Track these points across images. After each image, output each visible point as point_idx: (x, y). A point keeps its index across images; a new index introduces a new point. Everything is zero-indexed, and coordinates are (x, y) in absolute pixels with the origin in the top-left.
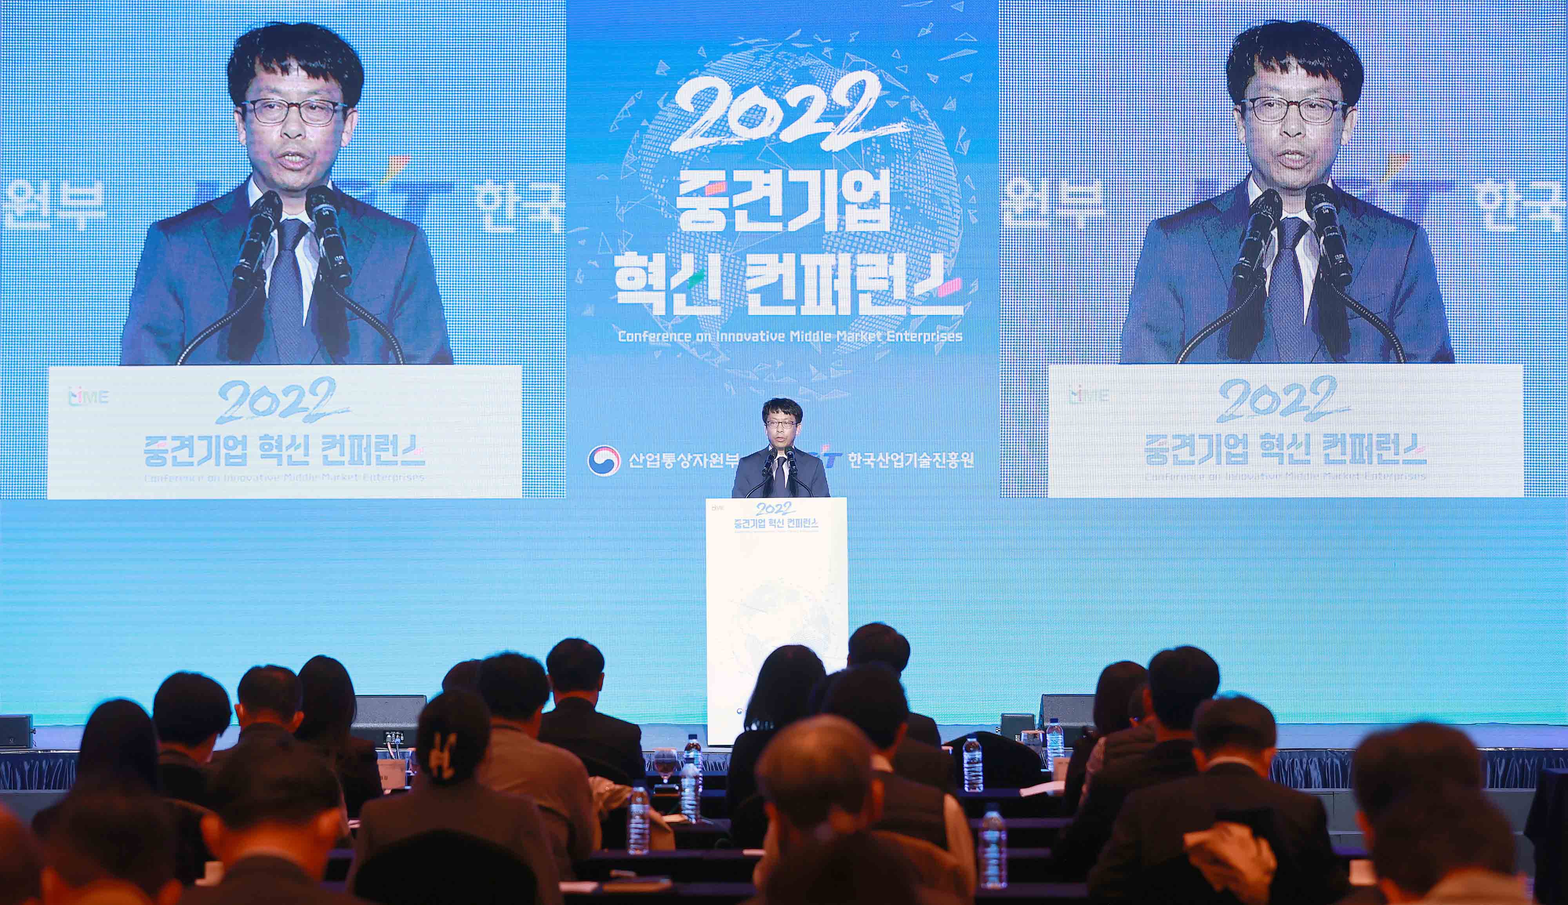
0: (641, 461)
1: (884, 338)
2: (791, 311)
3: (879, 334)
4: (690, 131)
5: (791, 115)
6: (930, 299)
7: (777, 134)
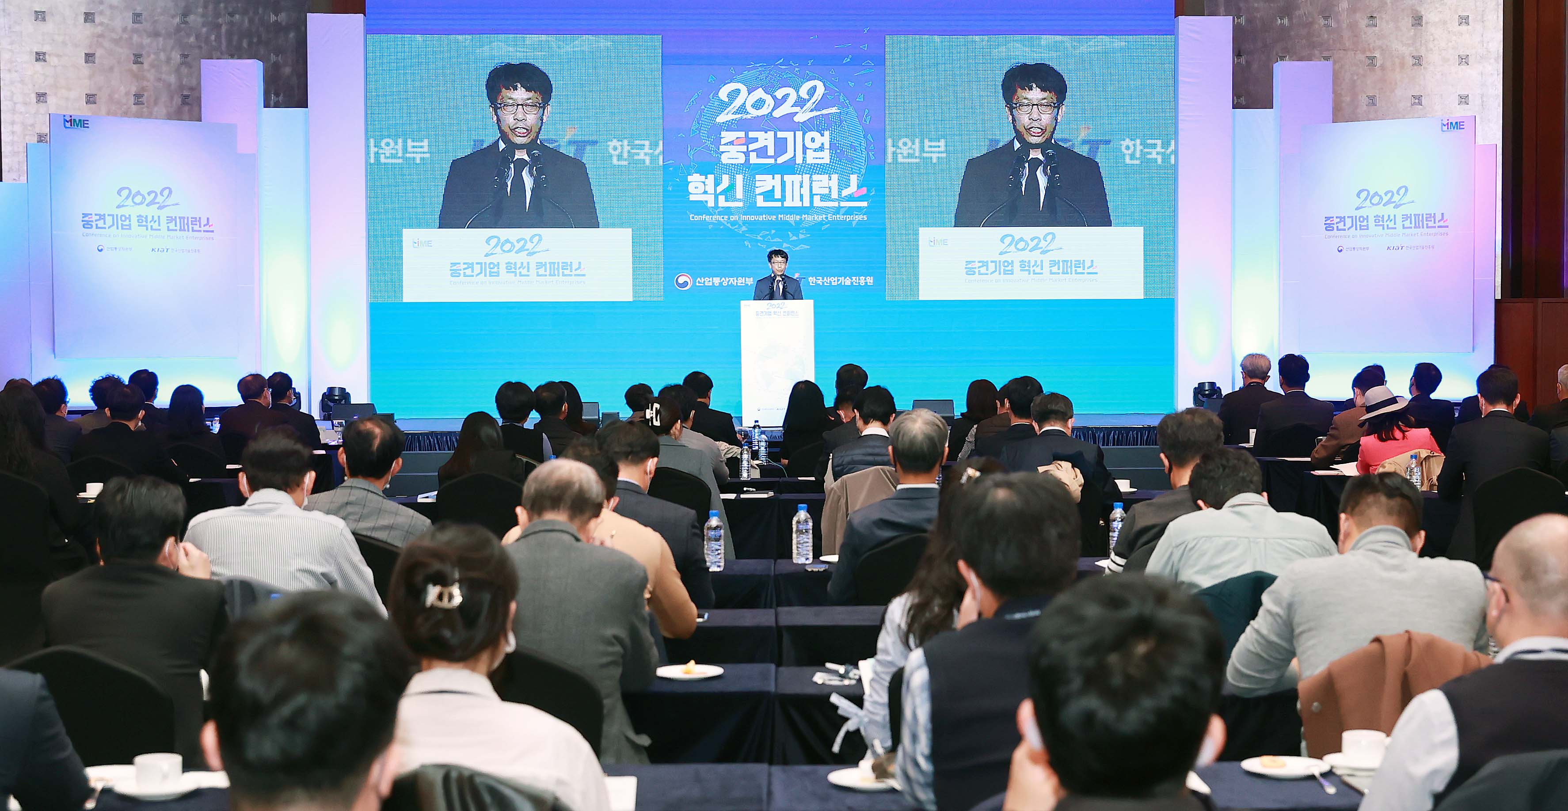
0: (702, 282)
1: (827, 218)
2: (779, 204)
3: (824, 216)
4: (726, 111)
5: (778, 103)
6: (850, 198)
7: (771, 113)
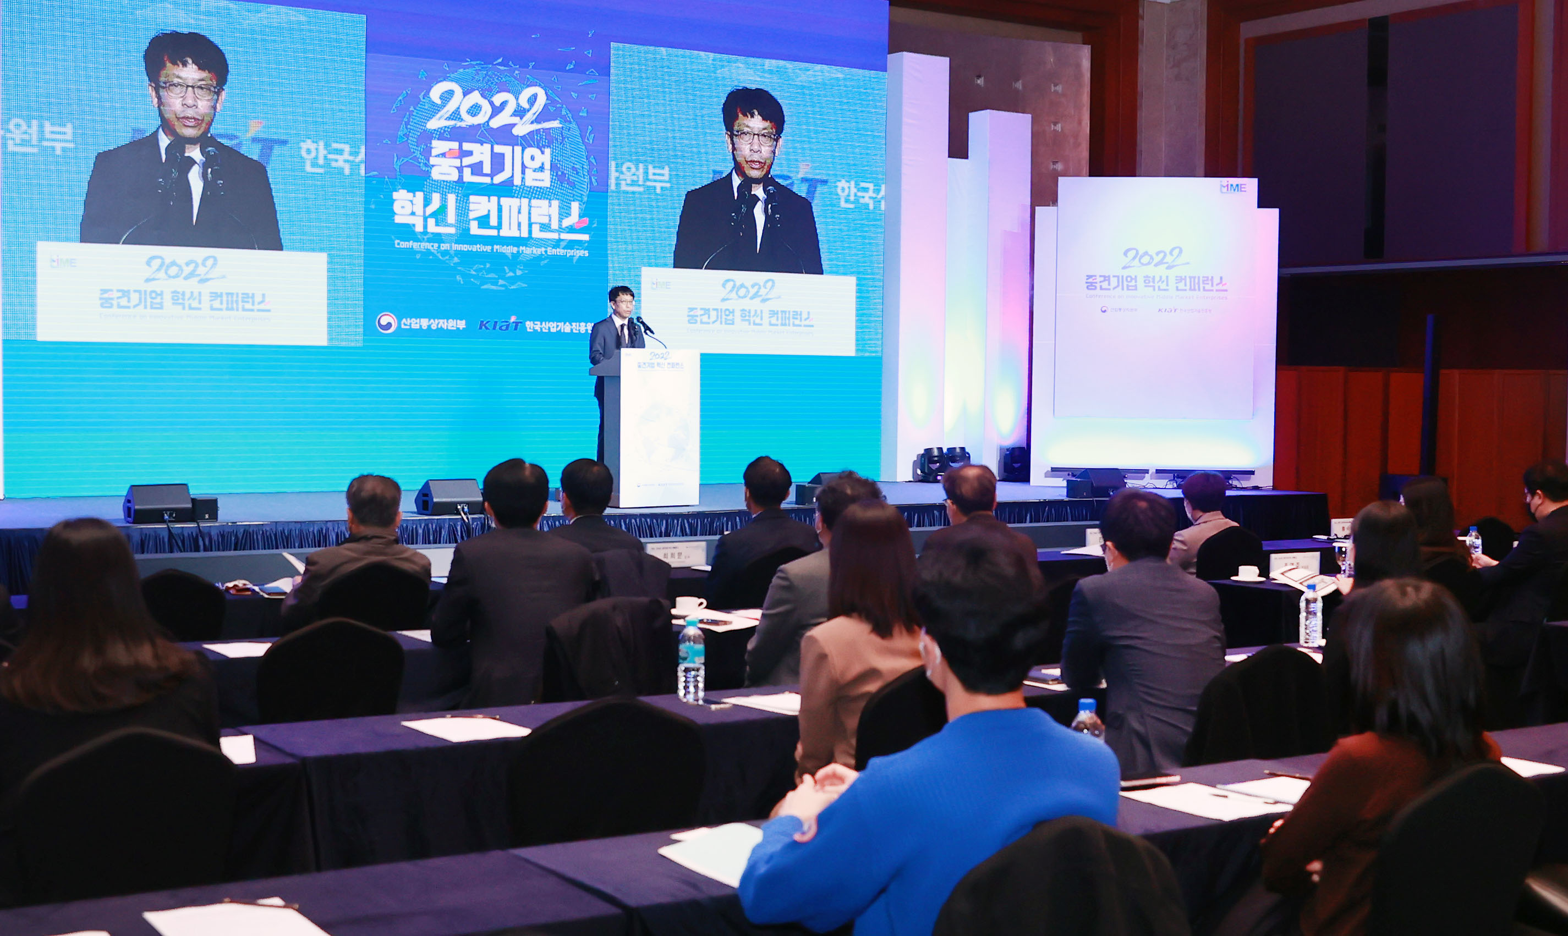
0: (408, 324)
1: (546, 252)
2: (494, 233)
3: (543, 249)
4: (438, 116)
5: (496, 110)
6: (571, 230)
7: (488, 122)
